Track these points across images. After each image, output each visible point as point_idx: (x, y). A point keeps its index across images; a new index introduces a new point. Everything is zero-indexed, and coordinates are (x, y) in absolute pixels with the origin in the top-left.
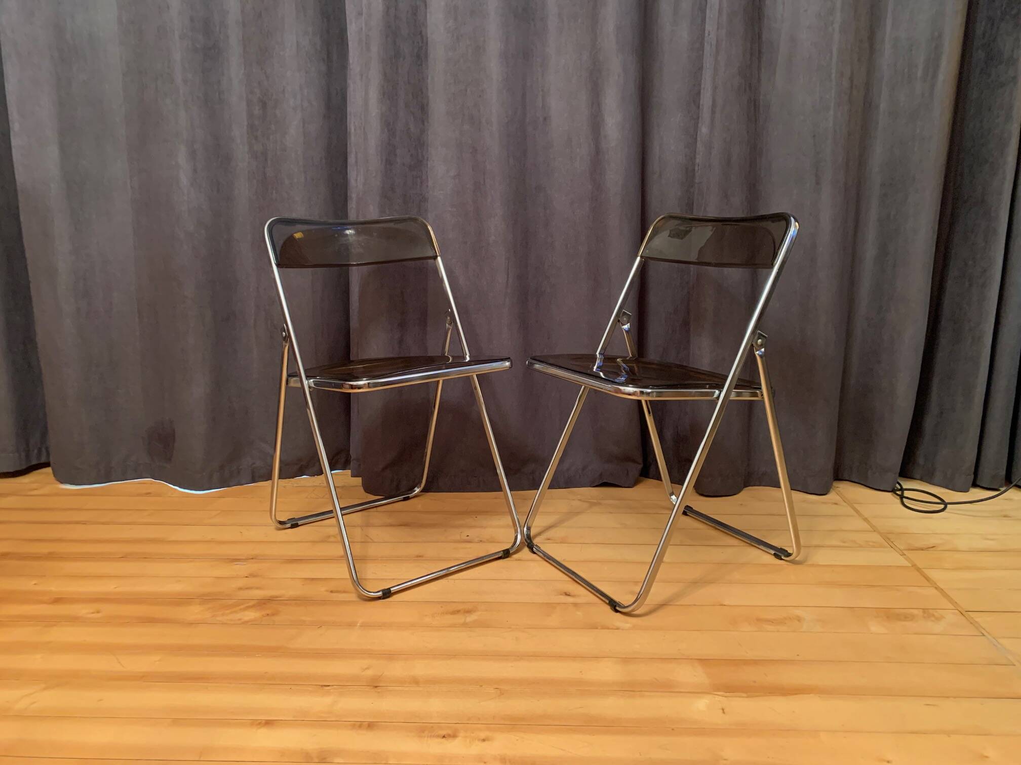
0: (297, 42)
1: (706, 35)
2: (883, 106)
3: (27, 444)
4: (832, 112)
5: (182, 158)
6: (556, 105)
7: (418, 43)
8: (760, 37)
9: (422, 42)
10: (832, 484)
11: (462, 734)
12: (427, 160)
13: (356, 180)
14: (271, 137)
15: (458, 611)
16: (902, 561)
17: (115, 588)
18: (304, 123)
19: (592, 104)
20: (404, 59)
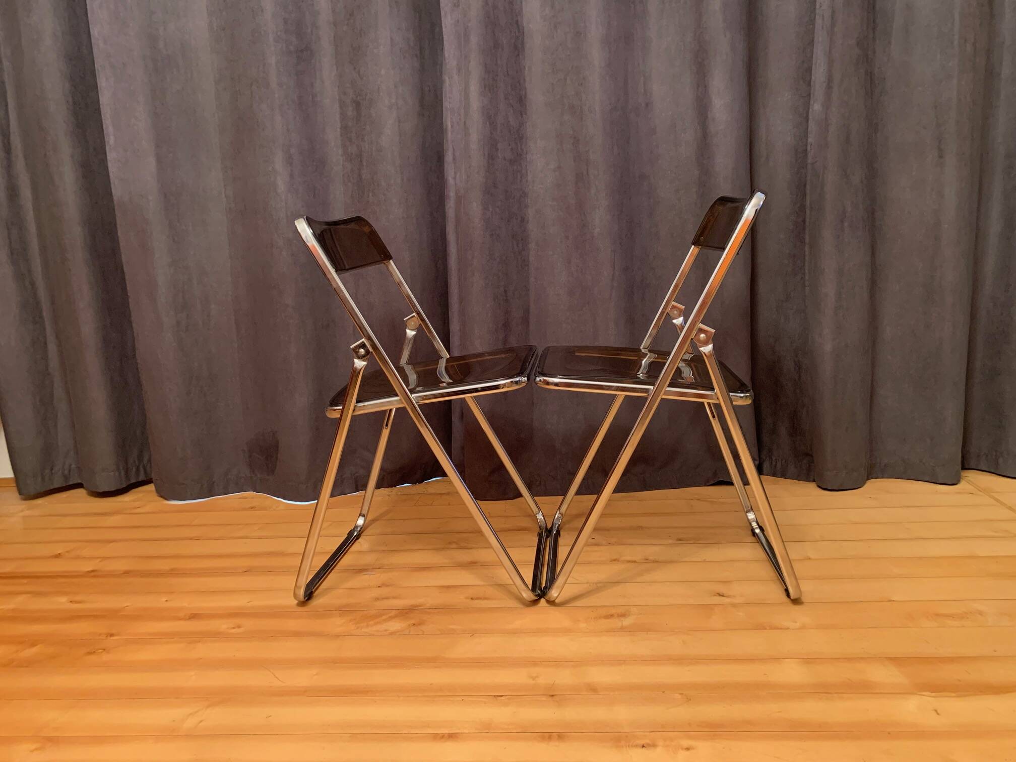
0: (391, 38)
1: (818, 7)
3: (127, 463)
4: (955, 81)
5: (279, 163)
6: (658, 90)
7: (515, 32)
8: (874, 7)
9: (519, 32)
10: (961, 474)
11: (661, 743)
12: (526, 153)
14: (366, 139)
15: (612, 616)
17: (248, 602)
18: (399, 121)
19: (698, 86)
20: (503, 49)
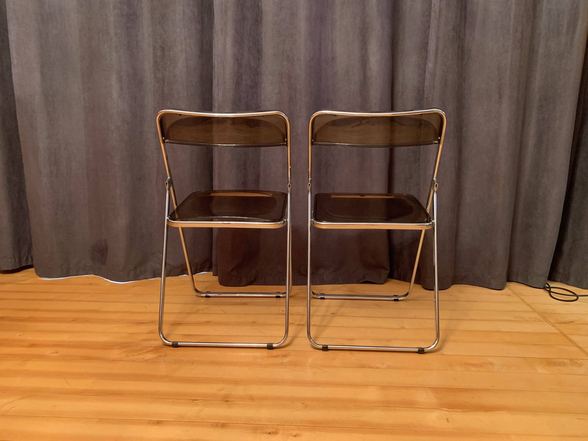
0: (183, 10)
1: (433, 6)
2: (541, 50)
3: (20, 254)
4: (509, 54)
5: (114, 80)
6: (340, 50)
7: (257, 11)
8: (466, 8)
9: (259, 11)
10: (506, 284)
11: (281, 432)
12: (261, 83)
13: (218, 95)
14: (167, 69)
15: (278, 356)
16: (553, 330)
17: (68, 339)
18: (187, 60)
19: (362, 50)
20: (248, 21)
